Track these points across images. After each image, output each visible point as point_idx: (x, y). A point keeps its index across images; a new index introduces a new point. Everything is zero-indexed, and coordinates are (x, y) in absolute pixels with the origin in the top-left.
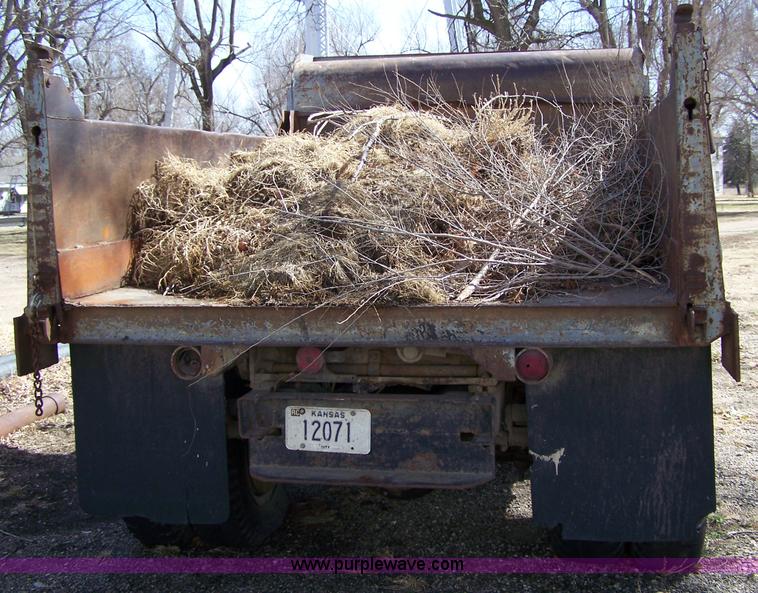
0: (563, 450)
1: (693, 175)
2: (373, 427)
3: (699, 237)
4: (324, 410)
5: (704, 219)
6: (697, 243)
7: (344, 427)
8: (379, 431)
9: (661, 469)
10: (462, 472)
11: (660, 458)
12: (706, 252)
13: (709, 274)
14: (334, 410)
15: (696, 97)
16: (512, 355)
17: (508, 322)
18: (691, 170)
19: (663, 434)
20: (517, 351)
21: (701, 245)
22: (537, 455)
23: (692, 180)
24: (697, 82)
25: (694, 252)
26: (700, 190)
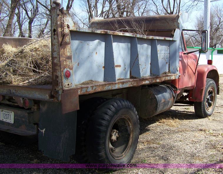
0: (45, 129)
1: (55, 51)
2: (15, 117)
3: (57, 70)
4: (6, 111)
5: (57, 65)
6: (56, 72)
7: (10, 115)
8: (16, 118)
9: (63, 138)
10: (30, 132)
11: (63, 135)
12: (58, 74)
13: (59, 81)
14: (8, 111)
15: (56, 28)
16: (22, 100)
17: (23, 91)
18: (55, 50)
19: (64, 128)
20: (23, 99)
21: (57, 72)
22: (40, 130)
23: (55, 53)
24: (56, 24)
25: (56, 74)
26: (57, 56)
